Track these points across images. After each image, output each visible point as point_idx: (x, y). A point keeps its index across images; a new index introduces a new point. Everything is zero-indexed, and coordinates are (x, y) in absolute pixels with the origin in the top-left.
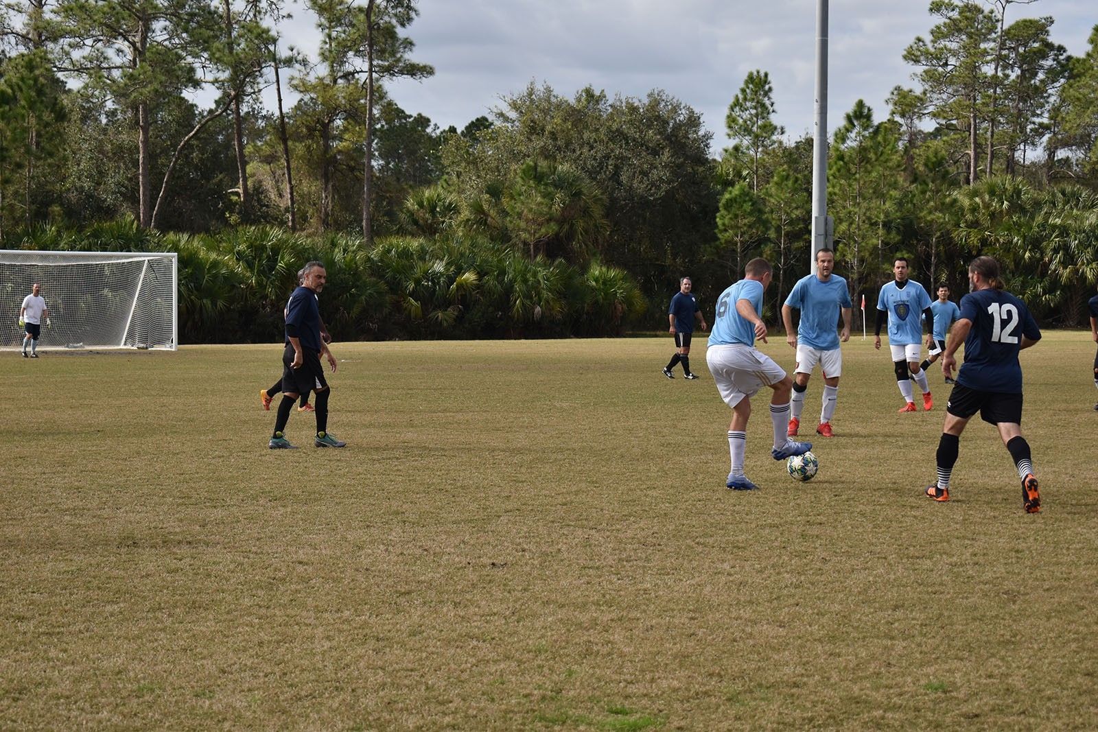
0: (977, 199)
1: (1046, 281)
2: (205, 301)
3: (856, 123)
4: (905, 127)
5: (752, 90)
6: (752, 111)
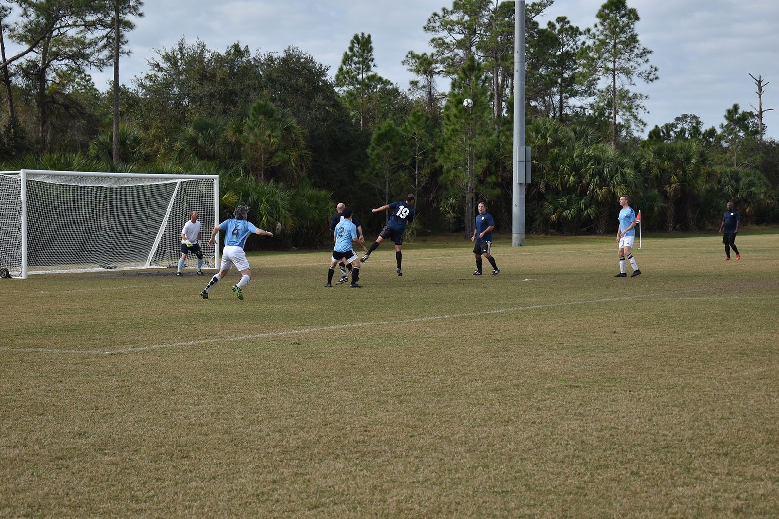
4: (427, 82)
5: (360, 48)
6: (358, 65)
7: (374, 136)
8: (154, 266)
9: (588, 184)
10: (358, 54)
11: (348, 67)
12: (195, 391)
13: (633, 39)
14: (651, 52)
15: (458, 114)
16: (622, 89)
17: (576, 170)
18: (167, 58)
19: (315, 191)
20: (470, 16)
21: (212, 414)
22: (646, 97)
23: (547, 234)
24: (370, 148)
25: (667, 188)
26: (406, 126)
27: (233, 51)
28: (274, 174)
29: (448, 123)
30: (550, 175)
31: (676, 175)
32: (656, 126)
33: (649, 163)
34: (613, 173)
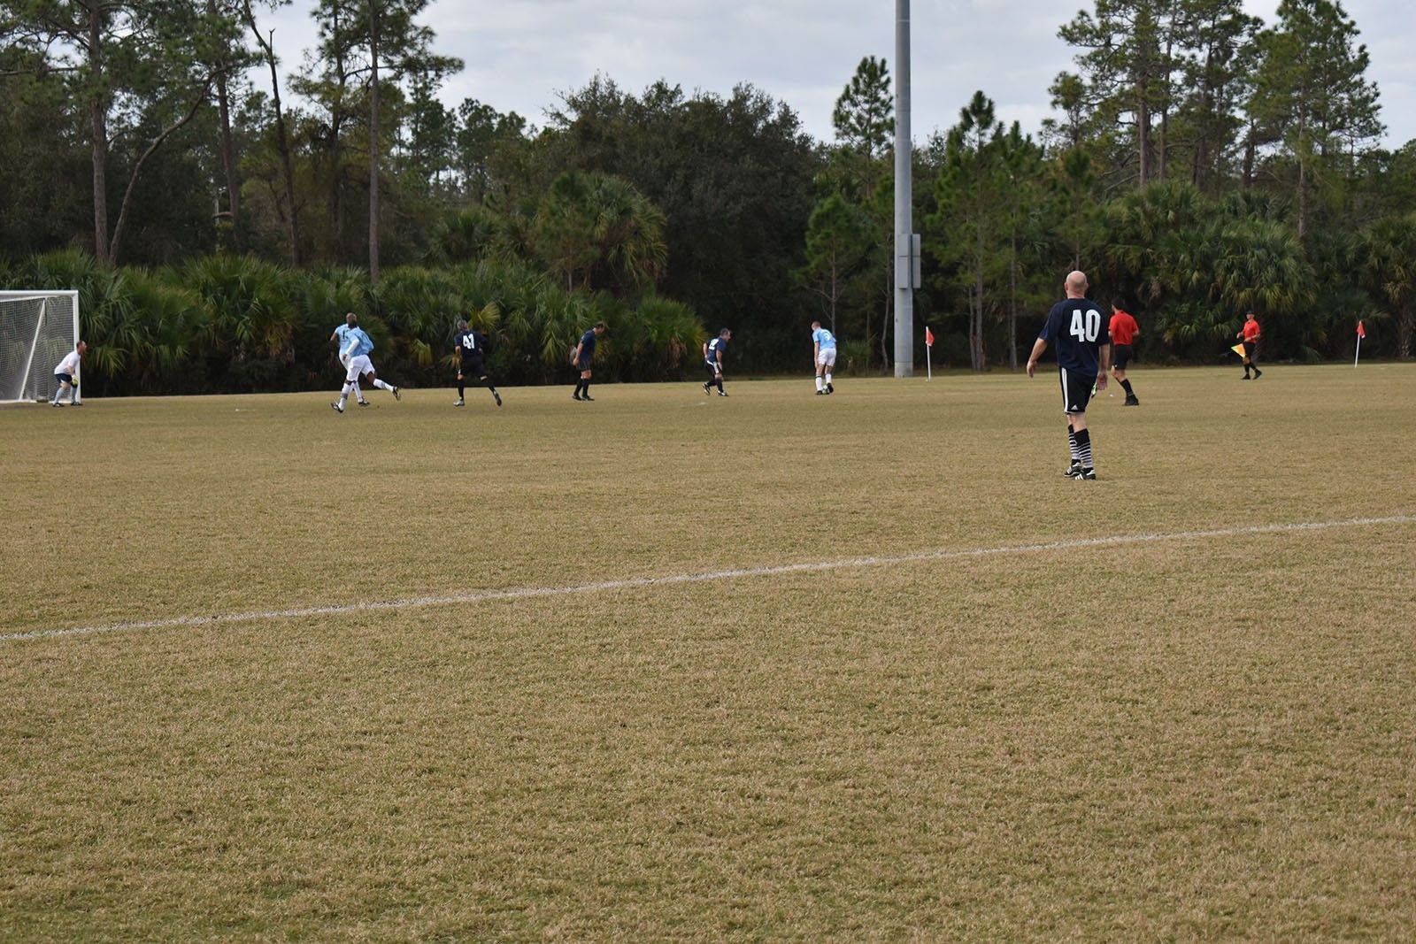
0: (1138, 209)
1: (1219, 309)
2: (162, 347)
3: (974, 119)
5: (865, 80)
10: (863, 89)
11: (846, 110)
19: (658, 302)
34: (1262, 265)
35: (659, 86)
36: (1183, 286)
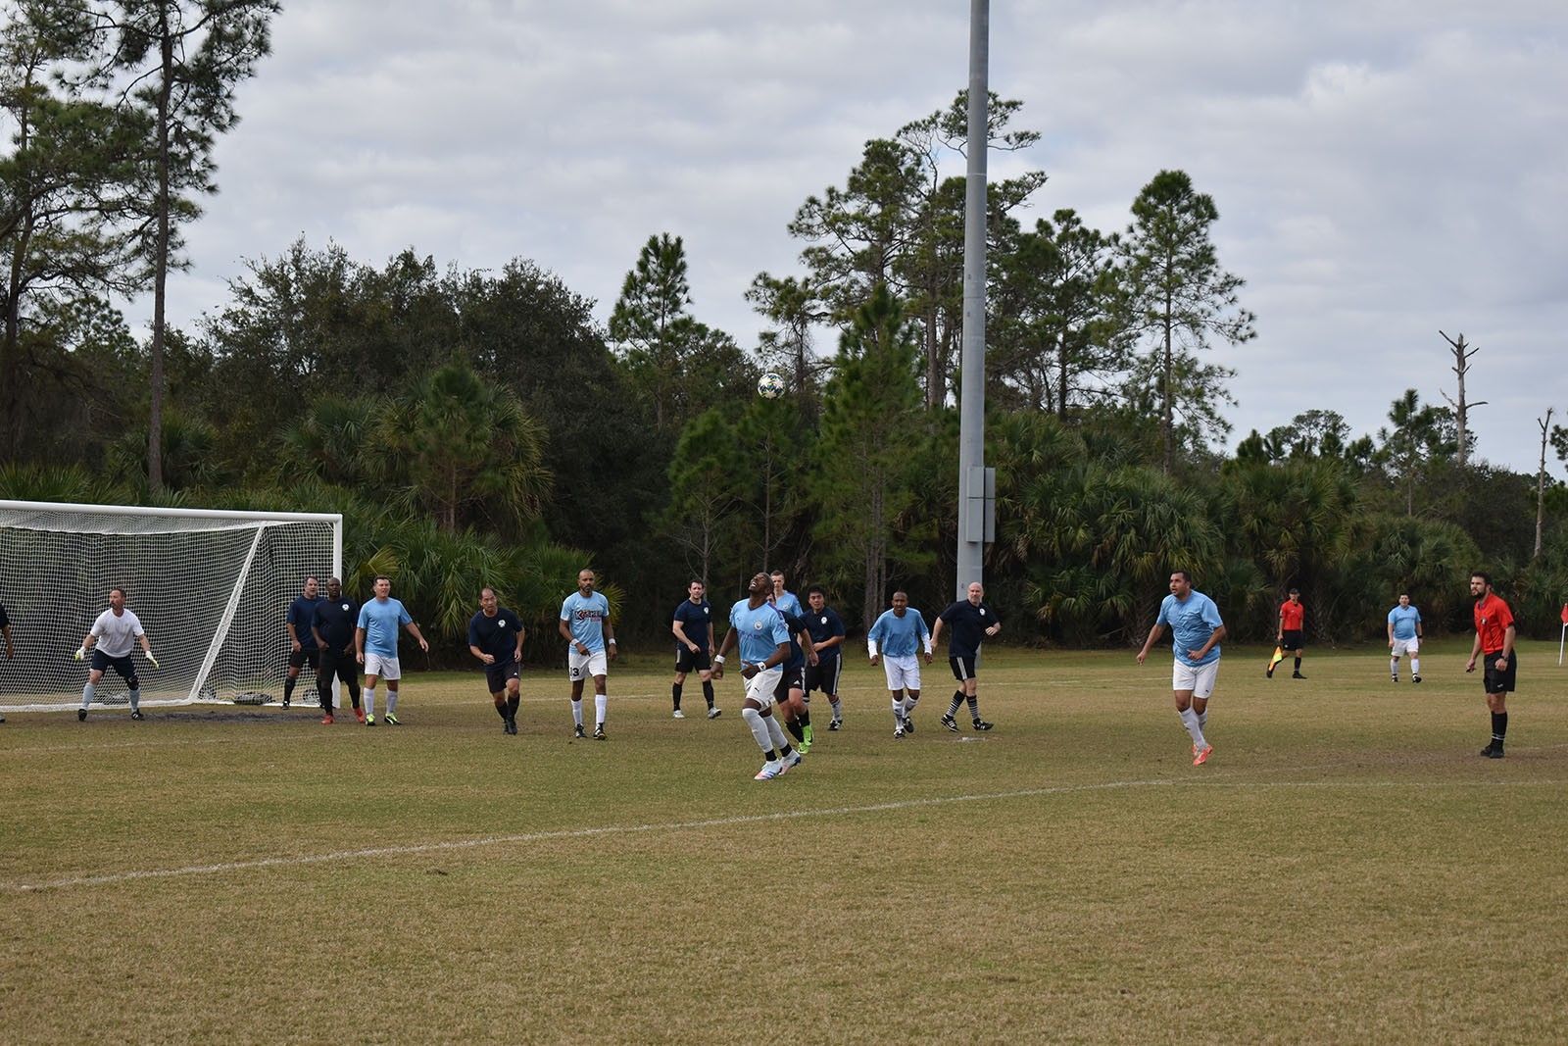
4: (793, 335)
5: (661, 266)
6: (655, 299)
7: (683, 441)
8: (207, 700)
9: (1115, 546)
10: (656, 277)
11: (634, 302)
12: (176, 980)
13: (1206, 257)
14: (1241, 283)
15: (851, 401)
16: (1183, 355)
17: (1089, 516)
18: (268, 278)
19: (557, 551)
20: (882, 205)
21: (193, 1034)
22: (1232, 373)
23: (1030, 646)
24: (673, 463)
25: (1273, 555)
26: (746, 423)
27: (400, 267)
28: (478, 514)
29: (833, 418)
30: (1036, 526)
31: (1290, 531)
32: (1254, 432)
33: (1236, 506)
34: (1165, 525)
35: (408, 258)
36: (1065, 547)
